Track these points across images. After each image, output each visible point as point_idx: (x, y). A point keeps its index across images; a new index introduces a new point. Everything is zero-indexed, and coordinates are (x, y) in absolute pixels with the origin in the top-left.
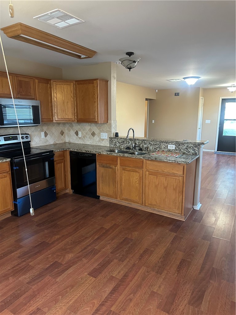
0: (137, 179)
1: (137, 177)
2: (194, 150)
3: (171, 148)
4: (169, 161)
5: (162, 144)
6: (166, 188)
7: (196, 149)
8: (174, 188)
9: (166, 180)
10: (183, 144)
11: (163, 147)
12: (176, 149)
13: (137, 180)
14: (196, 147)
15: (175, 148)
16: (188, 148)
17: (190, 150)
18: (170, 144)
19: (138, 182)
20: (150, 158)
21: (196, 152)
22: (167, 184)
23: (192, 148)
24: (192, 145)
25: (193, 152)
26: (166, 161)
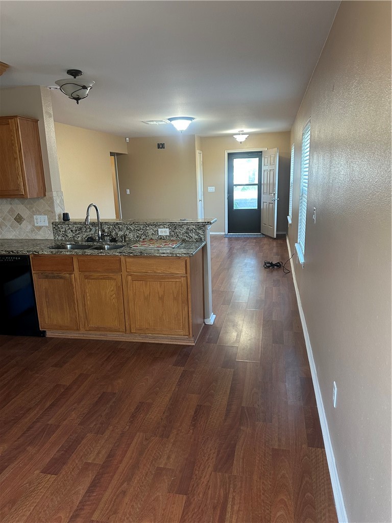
0: (113, 290)
1: (112, 288)
2: (198, 234)
3: (164, 234)
4: (163, 255)
5: (148, 228)
6: (161, 299)
7: (200, 232)
8: (174, 296)
9: (160, 286)
10: (181, 226)
11: (150, 234)
12: (171, 236)
13: (113, 292)
14: (200, 228)
15: (170, 233)
16: (189, 232)
17: (191, 235)
18: (162, 226)
19: (114, 295)
20: (132, 253)
21: (201, 236)
22: (164, 292)
23: (194, 231)
24: (194, 227)
25: (197, 237)
26: (158, 255)
